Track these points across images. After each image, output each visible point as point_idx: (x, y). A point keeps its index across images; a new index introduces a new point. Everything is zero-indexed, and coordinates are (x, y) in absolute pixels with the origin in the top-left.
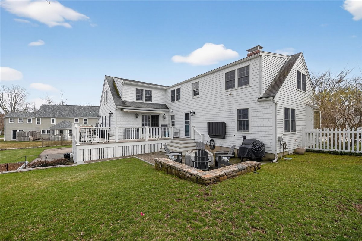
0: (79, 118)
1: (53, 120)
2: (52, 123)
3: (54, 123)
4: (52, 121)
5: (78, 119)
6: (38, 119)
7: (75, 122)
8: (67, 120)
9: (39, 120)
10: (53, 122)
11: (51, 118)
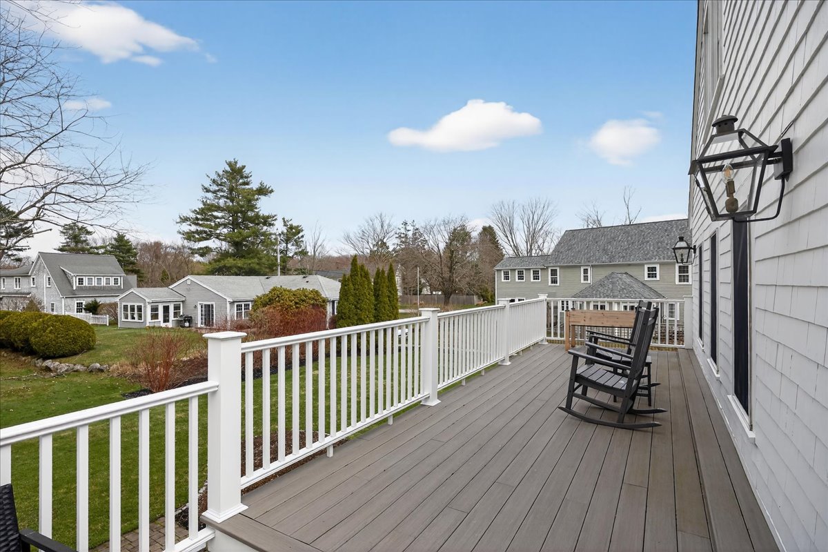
0: (661, 264)
1: (586, 271)
2: (582, 281)
3: (589, 282)
4: (582, 274)
5: (658, 267)
6: (552, 270)
7: (646, 275)
8: (623, 270)
9: (554, 272)
10: (586, 278)
11: (580, 267)
